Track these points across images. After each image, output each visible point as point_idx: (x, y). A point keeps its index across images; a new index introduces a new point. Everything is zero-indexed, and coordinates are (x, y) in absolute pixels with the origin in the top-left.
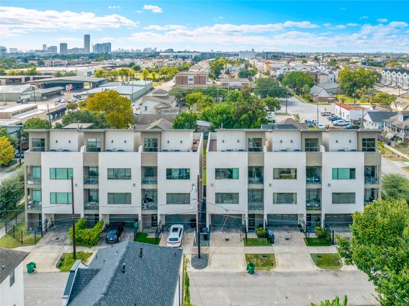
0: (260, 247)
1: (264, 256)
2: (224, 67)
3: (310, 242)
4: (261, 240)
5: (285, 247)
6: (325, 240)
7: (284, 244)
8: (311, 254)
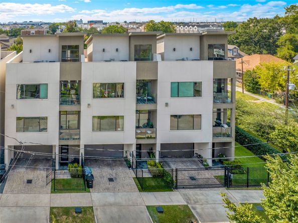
0: (73, 195)
1: (79, 210)
2: (59, 27)
3: (143, 186)
4: (75, 181)
5: (108, 194)
6: (163, 180)
7: (108, 189)
8: (147, 207)
